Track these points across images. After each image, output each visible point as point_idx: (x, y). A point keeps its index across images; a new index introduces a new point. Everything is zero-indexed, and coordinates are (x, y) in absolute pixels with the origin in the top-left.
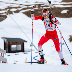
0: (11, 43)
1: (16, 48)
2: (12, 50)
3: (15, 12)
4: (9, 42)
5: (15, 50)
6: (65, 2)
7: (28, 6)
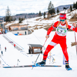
0: (33, 48)
1: (37, 51)
2: (34, 52)
3: (40, 28)
4: (32, 47)
5: (36, 52)
6: (71, 21)
7: (48, 24)
